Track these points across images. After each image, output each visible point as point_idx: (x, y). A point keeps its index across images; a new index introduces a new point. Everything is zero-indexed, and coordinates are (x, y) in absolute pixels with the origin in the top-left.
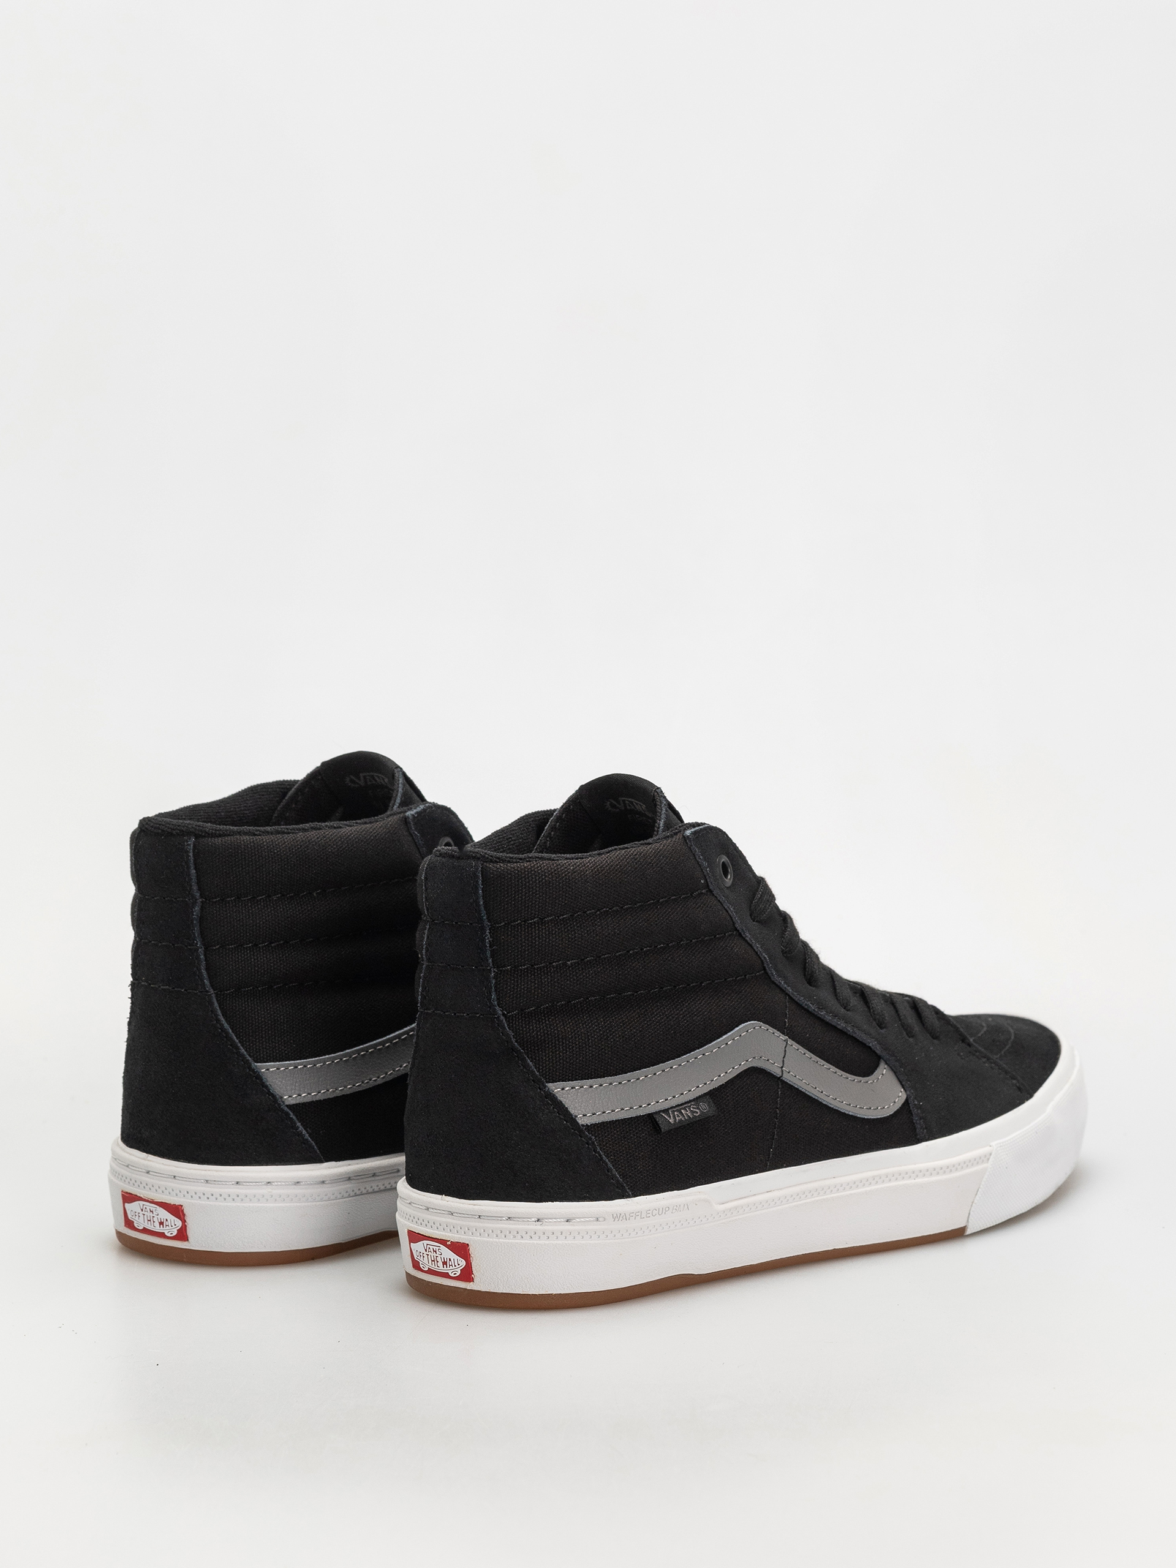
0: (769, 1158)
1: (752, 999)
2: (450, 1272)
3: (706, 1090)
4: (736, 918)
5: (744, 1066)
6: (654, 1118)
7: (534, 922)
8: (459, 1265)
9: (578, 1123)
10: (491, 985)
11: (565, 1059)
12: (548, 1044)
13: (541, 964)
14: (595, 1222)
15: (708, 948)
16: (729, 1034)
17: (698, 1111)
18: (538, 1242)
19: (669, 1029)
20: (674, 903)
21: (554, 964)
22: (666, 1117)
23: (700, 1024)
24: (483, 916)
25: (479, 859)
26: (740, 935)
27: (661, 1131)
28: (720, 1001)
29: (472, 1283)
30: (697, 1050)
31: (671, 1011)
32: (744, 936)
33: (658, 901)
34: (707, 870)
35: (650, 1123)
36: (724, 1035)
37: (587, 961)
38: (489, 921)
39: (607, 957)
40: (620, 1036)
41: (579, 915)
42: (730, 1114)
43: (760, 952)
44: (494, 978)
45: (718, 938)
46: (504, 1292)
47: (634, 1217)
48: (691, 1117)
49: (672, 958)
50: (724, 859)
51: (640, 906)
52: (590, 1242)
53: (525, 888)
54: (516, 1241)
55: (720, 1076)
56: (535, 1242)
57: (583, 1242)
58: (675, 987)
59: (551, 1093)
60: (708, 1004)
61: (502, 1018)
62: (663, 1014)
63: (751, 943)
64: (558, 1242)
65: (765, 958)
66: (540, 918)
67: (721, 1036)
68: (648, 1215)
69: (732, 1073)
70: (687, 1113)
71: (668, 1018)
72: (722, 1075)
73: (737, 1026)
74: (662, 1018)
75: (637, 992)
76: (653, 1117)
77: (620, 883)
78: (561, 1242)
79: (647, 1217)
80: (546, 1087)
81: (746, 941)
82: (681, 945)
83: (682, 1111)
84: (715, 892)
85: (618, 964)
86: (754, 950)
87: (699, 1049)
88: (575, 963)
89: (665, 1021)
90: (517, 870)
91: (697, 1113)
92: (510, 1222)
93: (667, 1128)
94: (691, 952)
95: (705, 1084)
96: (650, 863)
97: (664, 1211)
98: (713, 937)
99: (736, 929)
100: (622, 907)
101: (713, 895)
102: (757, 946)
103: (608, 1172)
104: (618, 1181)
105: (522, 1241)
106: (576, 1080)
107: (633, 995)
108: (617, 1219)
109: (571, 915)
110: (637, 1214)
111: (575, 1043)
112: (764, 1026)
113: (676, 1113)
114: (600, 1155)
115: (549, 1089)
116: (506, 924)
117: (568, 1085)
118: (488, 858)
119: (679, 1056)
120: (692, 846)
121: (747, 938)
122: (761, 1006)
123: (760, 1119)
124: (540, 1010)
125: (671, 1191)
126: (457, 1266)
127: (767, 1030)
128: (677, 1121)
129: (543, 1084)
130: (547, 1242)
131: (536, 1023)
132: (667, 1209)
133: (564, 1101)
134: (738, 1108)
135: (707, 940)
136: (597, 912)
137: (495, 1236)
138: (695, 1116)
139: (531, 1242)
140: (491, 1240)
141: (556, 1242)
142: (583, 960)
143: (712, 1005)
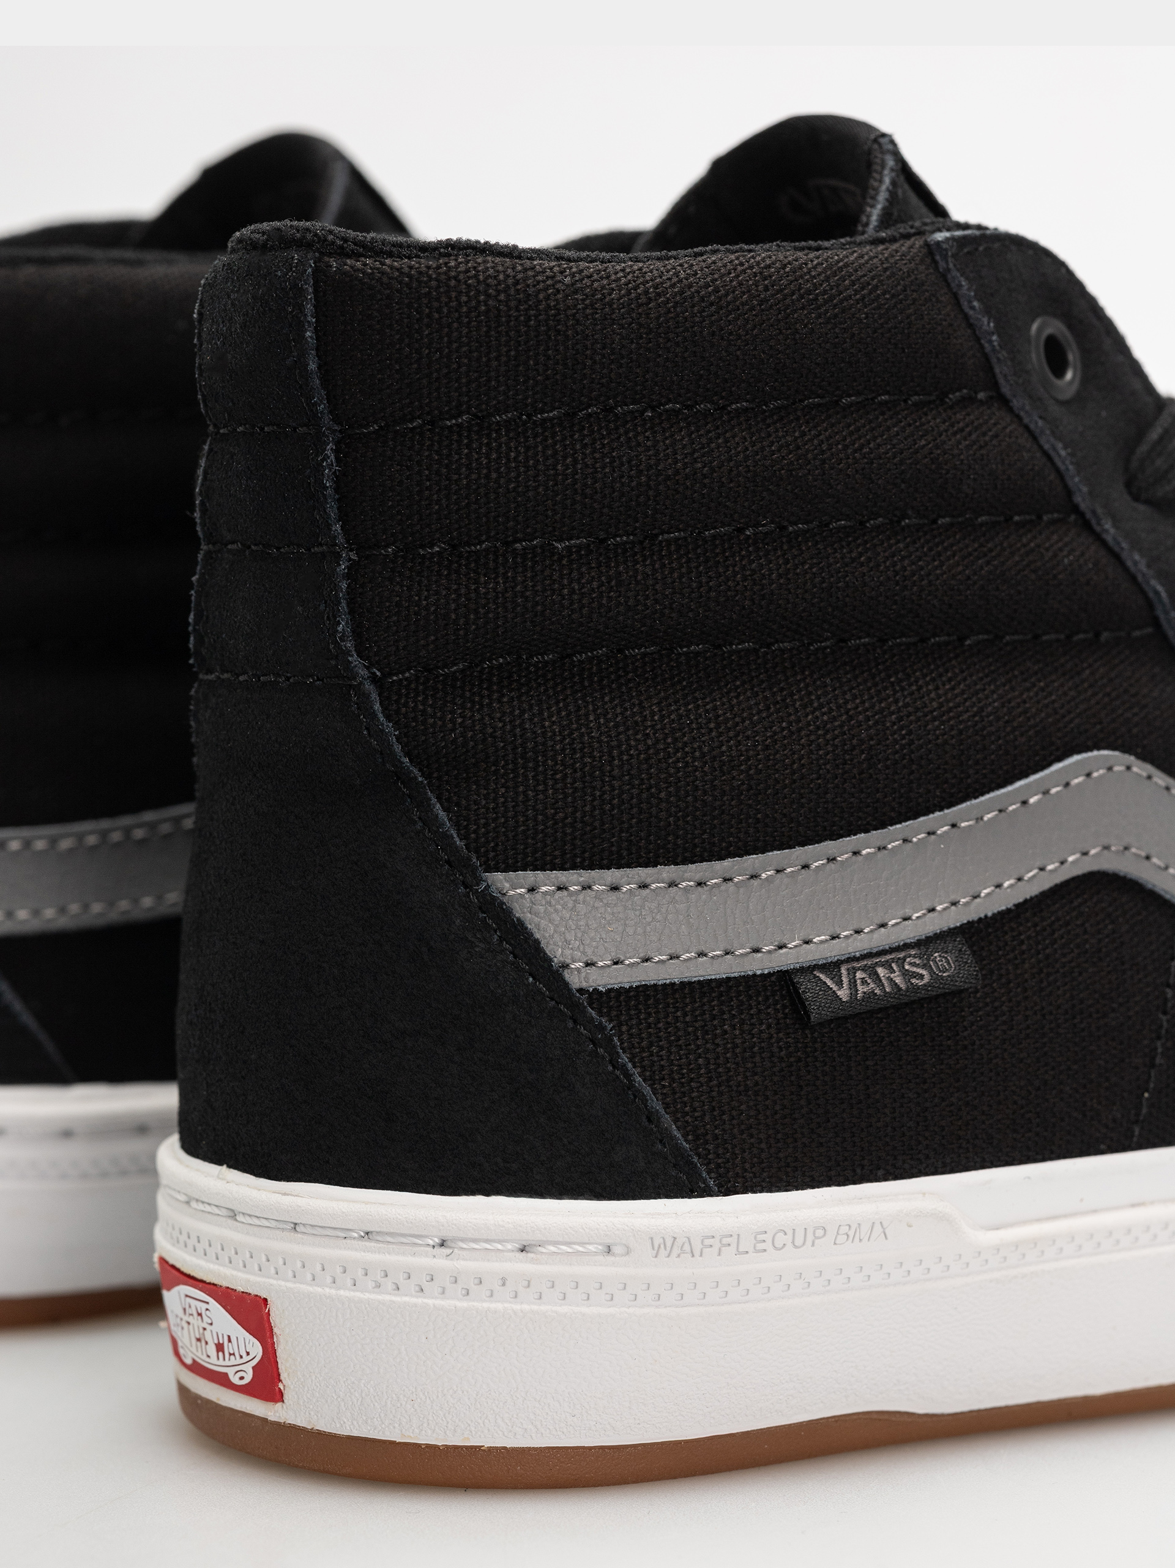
0: (1138, 1115)
1: (1108, 694)
2: (230, 1372)
3: (955, 918)
4: (1075, 480)
5: (1075, 865)
6: (793, 984)
7: (459, 426)
8: (248, 1354)
9: (566, 985)
10: (337, 595)
11: (540, 807)
12: (496, 763)
13: (481, 543)
14: (601, 1258)
15: (981, 546)
16: (1033, 778)
17: (924, 972)
18: (439, 1302)
19: (853, 748)
20: (883, 414)
21: (518, 545)
22: (829, 982)
23: (946, 742)
24: (315, 404)
25: (309, 245)
26: (1087, 526)
27: (809, 1019)
28: (1013, 689)
29: (279, 1404)
30: (937, 814)
31: (863, 702)
32: (1098, 529)
33: (837, 402)
34: (990, 342)
35: (783, 997)
36: (1019, 779)
37: (617, 545)
38: (336, 420)
39: (677, 539)
40: (703, 755)
41: (590, 415)
42: (1025, 990)
43: (1144, 575)
44: (347, 576)
45: (1017, 523)
46: (355, 1433)
47: (715, 1250)
48: (903, 986)
49: (869, 559)
50: (1055, 327)
51: (779, 408)
52: (585, 1310)
53: (428, 326)
54: (380, 1297)
55: (999, 886)
56: (430, 1302)
57: (564, 1309)
58: (883, 641)
59: (494, 898)
60: (977, 693)
61: (369, 687)
62: (839, 707)
63: (1116, 549)
64: (493, 1306)
65: (1157, 593)
66: (476, 416)
67: (1011, 782)
68: (760, 1246)
69: (1035, 884)
70: (891, 977)
71: (851, 718)
72: (1006, 884)
73: (1059, 759)
74: (835, 719)
75: (769, 646)
76: (791, 980)
77: (713, 334)
78: (499, 1306)
79: (757, 1251)
80: (480, 879)
81: (1104, 543)
82: (903, 529)
83: (881, 971)
84: (1016, 403)
85: (707, 561)
86: (1126, 569)
87: (941, 809)
88: (579, 547)
89: (841, 726)
90: (410, 276)
91: (922, 977)
92: (368, 1244)
93: (827, 1014)
94: (930, 549)
95: (954, 904)
96: (809, 292)
97: (810, 1237)
98: (1002, 519)
99: (1076, 509)
100: (724, 408)
101: (1011, 410)
102: (1137, 561)
103: (649, 1120)
104: (677, 1148)
105: (397, 1299)
106: (574, 867)
107: (756, 651)
108: (662, 1252)
109: (567, 414)
110: (725, 1241)
111: (573, 765)
112: (1140, 768)
113: (859, 975)
114: (628, 1076)
115: (488, 886)
116: (381, 427)
117: (547, 881)
118: (333, 243)
119: (883, 826)
120: (949, 270)
121: (1105, 536)
122: (1136, 714)
123: (1113, 1010)
124: (481, 672)
125: (839, 1185)
126: (246, 1358)
127: (1149, 777)
128: (860, 995)
129: (474, 871)
130: (463, 1304)
131: (463, 707)
132: (820, 1233)
133: (532, 921)
134: (1049, 975)
135: (982, 525)
136: (645, 411)
137: (329, 1280)
138: (917, 988)
139: (419, 1301)
140: (319, 1290)
141: (486, 1305)
142: (603, 541)
143: (987, 697)
